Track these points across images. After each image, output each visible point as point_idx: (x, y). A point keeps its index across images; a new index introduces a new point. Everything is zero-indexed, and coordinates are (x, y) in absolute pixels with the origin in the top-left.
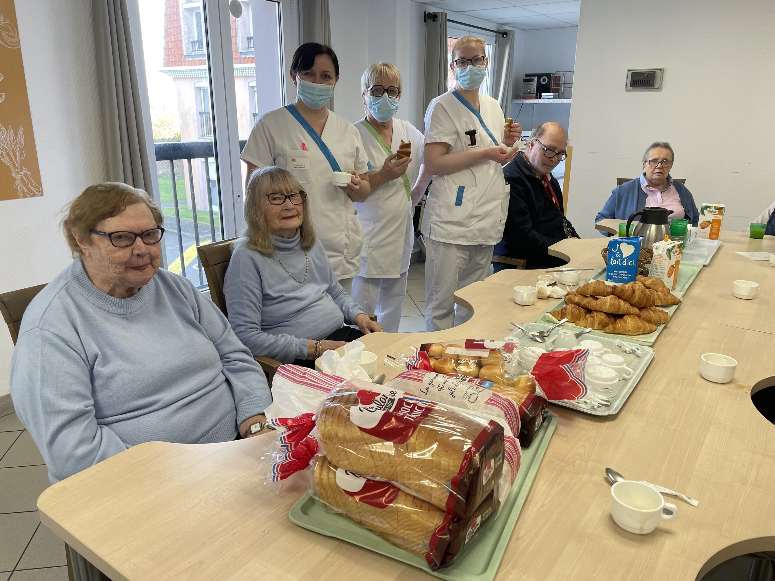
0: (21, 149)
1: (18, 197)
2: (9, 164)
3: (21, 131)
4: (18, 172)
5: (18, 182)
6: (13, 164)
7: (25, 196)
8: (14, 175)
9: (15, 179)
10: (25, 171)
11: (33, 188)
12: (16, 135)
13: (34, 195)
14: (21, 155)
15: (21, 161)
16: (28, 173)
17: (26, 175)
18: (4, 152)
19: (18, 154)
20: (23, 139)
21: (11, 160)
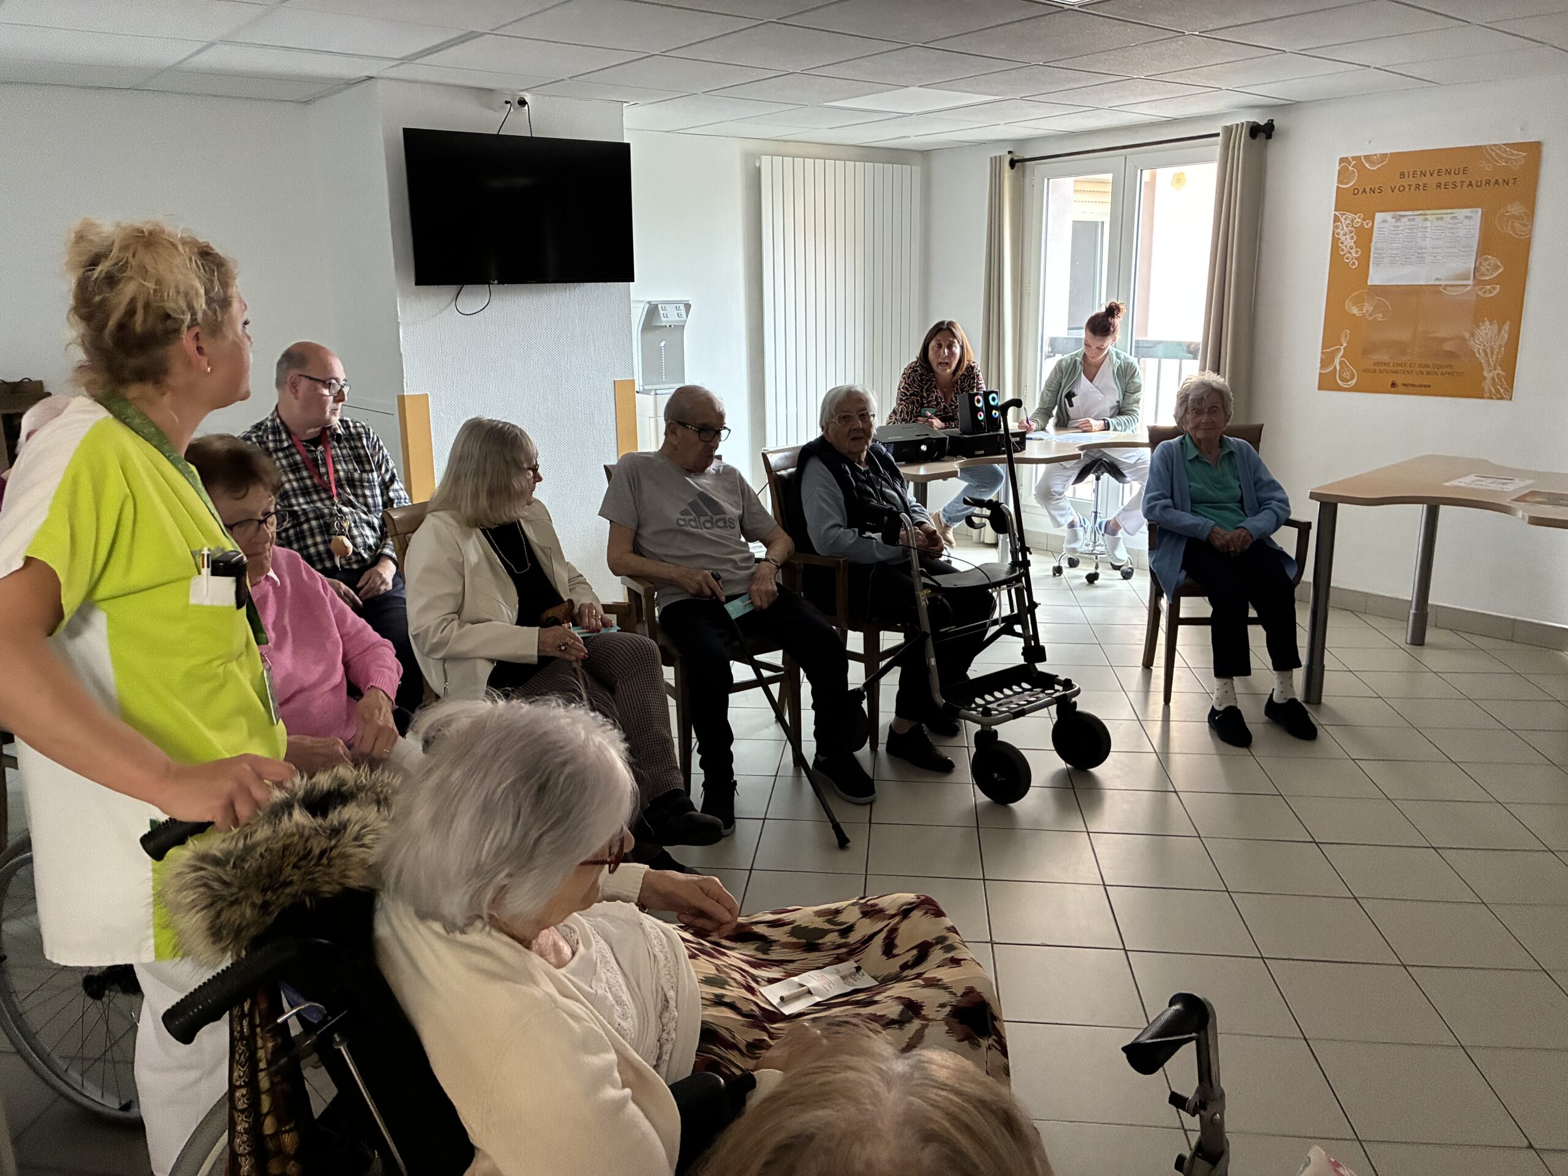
0: (1500, 347)
1: (1482, 397)
3: (1506, 327)
4: (1490, 371)
5: (1488, 381)
6: (1488, 361)
7: (1490, 398)
8: (1485, 373)
11: (1502, 391)
12: (1500, 330)
13: (1502, 398)
14: (1498, 353)
15: (1497, 358)
17: (1498, 374)
18: (1481, 347)
19: (1496, 350)
20: (1506, 336)
21: (1487, 357)
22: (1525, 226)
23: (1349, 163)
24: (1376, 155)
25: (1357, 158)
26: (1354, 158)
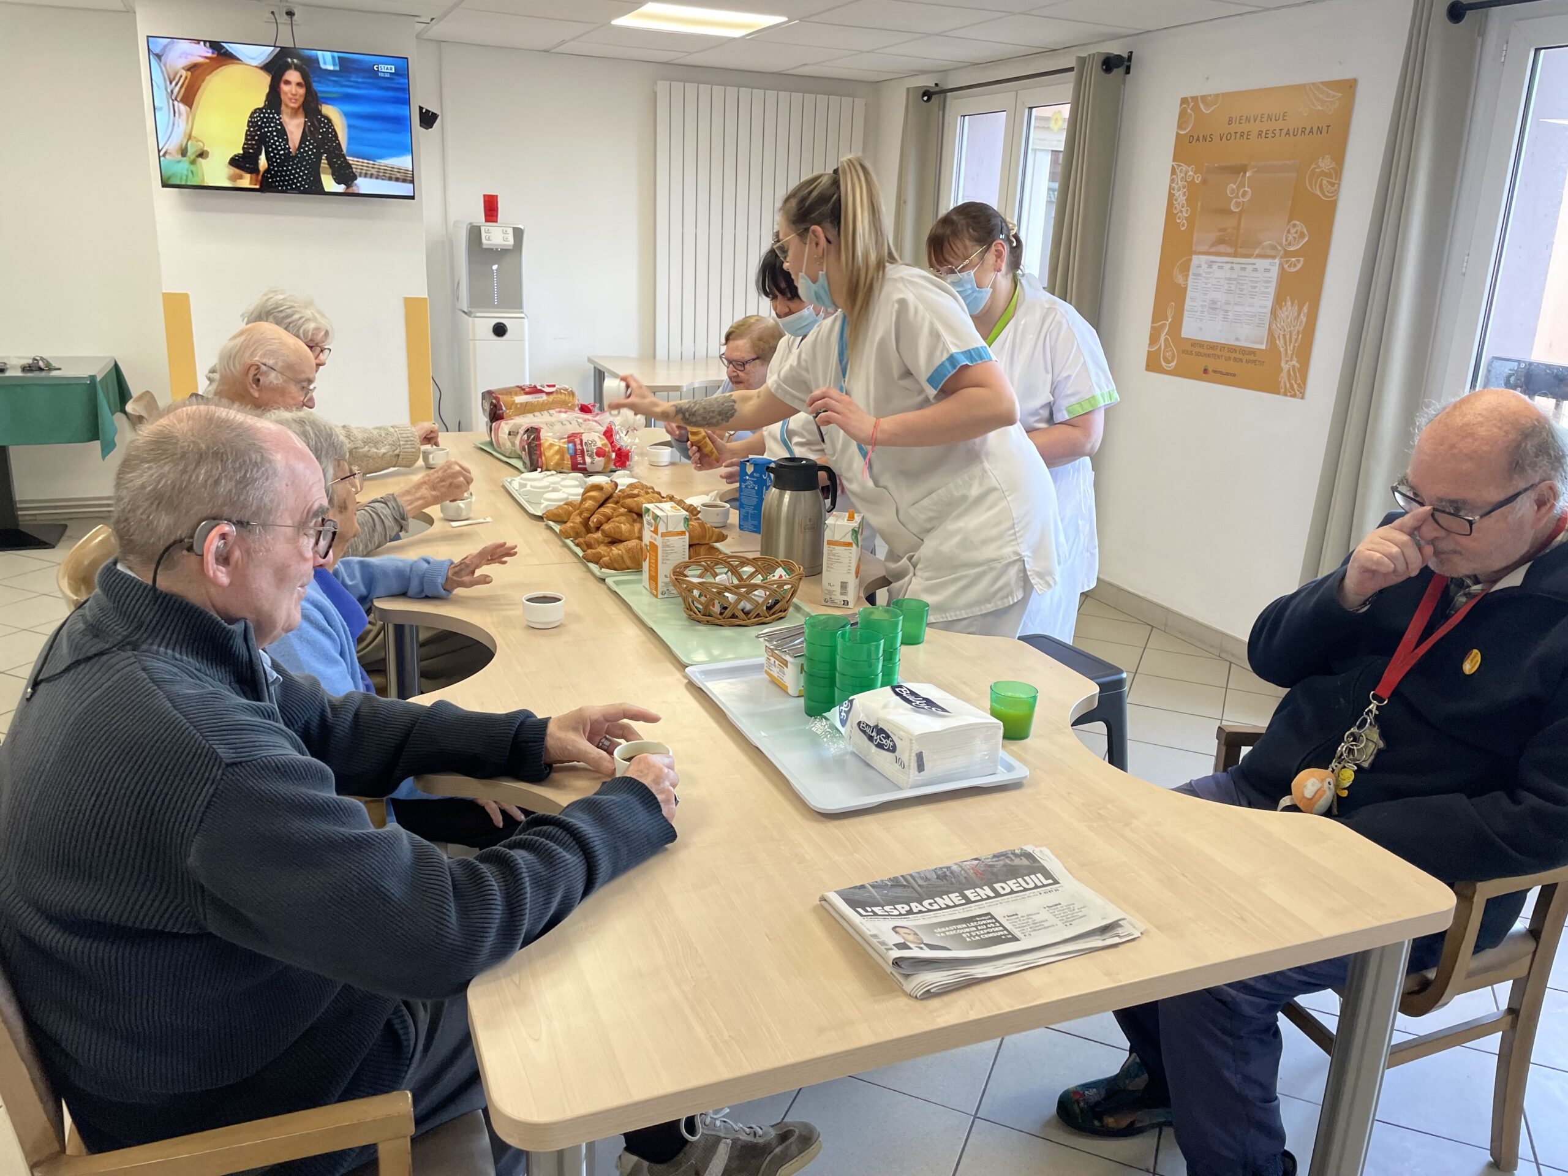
0: (1298, 332)
1: (1278, 393)
2: (1282, 349)
3: (1305, 309)
4: (1287, 361)
5: (1284, 374)
6: (1286, 350)
7: (1285, 395)
8: (1283, 364)
9: (1282, 370)
10: (1294, 362)
11: (1295, 386)
12: (1299, 315)
13: (1294, 396)
14: (1296, 340)
15: (1294, 346)
16: (1297, 365)
17: (1294, 366)
18: (1282, 333)
19: (1294, 337)
20: (1304, 320)
21: (1286, 345)
22: (1333, 185)
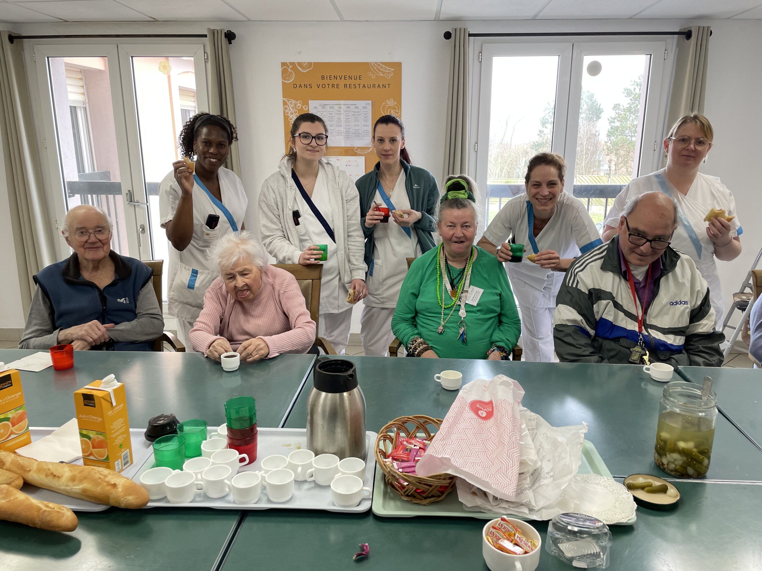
22: (397, 113)
23: (288, 67)
24: (305, 63)
25: (293, 64)
26: (291, 63)
